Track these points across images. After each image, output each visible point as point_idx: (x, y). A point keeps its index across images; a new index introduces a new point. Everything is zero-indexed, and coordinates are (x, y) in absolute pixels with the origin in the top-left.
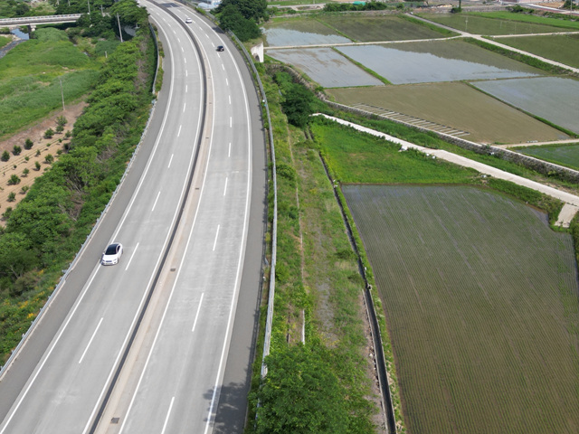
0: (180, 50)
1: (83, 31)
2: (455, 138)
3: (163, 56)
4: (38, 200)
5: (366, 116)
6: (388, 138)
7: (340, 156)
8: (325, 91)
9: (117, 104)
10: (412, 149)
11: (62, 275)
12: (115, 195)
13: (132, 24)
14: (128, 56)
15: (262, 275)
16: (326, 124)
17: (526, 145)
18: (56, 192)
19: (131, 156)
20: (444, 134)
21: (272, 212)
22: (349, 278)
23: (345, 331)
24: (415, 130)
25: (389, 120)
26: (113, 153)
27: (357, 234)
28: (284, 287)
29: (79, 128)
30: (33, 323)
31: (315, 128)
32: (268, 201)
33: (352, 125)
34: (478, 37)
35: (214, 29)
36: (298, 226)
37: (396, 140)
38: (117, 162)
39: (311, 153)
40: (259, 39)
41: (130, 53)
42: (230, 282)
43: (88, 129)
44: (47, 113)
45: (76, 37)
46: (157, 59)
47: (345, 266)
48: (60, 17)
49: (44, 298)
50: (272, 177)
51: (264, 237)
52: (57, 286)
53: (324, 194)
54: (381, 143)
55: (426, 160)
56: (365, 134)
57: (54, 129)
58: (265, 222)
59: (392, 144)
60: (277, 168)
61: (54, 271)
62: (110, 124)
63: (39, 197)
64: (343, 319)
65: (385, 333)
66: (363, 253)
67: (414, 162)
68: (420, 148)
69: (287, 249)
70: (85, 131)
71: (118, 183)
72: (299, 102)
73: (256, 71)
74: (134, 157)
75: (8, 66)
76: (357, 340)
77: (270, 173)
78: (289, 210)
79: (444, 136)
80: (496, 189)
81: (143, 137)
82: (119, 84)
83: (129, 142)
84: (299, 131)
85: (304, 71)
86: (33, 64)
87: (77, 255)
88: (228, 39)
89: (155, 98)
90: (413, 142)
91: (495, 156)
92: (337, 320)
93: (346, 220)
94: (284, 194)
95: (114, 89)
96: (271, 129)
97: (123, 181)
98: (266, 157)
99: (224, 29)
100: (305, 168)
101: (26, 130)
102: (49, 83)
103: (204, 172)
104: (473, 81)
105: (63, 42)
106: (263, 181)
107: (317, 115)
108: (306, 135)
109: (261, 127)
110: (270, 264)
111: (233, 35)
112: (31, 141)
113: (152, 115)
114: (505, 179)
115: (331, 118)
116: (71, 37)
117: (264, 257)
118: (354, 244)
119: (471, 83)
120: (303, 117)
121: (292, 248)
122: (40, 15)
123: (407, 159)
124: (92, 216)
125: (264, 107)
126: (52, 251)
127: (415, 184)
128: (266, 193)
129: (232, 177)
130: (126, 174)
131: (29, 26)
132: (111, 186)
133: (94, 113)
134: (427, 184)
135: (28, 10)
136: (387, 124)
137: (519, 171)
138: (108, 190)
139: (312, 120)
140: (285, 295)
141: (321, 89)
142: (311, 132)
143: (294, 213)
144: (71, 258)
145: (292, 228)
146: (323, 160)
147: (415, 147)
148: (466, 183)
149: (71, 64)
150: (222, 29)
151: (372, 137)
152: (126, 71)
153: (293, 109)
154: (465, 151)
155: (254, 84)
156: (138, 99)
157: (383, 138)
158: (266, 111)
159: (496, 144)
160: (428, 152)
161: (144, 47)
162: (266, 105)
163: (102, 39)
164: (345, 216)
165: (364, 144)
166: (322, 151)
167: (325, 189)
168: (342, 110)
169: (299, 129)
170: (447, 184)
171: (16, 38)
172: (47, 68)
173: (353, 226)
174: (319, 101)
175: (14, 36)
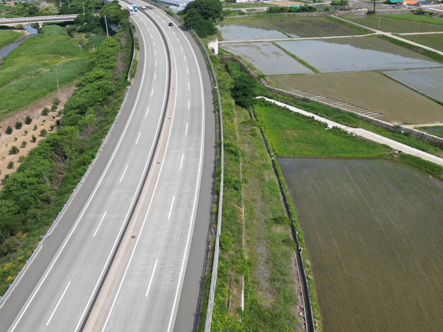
0: (152, 45)
1: (78, 28)
2: (371, 118)
3: (138, 49)
4: (27, 172)
5: (299, 99)
6: (317, 118)
7: (277, 133)
8: (266, 78)
9: (99, 89)
10: (336, 128)
11: (40, 240)
12: (90, 167)
13: (116, 22)
14: (110, 49)
15: (208, 243)
16: (266, 105)
17: (430, 125)
18: (42, 164)
19: (106, 134)
20: (362, 115)
21: (219, 186)
22: (283, 241)
23: (279, 290)
24: (339, 111)
25: (317, 103)
26: (92, 130)
27: (290, 202)
28: (227, 254)
29: (69, 108)
30: (11, 286)
31: (257, 109)
32: (216, 175)
33: (288, 106)
34: (389, 34)
35: (179, 27)
36: (241, 197)
37: (323, 120)
38: (95, 138)
39: (253, 130)
40: (215, 36)
41: (112, 46)
42: (181, 249)
43: (75, 109)
44: (45, 94)
45: (73, 33)
46: (133, 51)
47: (279, 230)
48: (62, 17)
49: (23, 262)
50: (220, 154)
51: (212, 208)
52: (35, 251)
53: (264, 165)
54: (311, 122)
55: (347, 137)
56: (297, 114)
57: (49, 107)
58: (213, 194)
59: (319, 123)
60: (224, 146)
61: (34, 236)
62: (92, 106)
63: (28, 168)
64: (277, 279)
65: (313, 292)
66: (295, 218)
67: (338, 138)
68: (343, 127)
69: (231, 218)
70: (72, 111)
71: (93, 157)
72: (245, 87)
73: (211, 62)
74: (109, 134)
75: (19, 55)
76: (289, 300)
77: (218, 150)
78: (233, 182)
79: (363, 117)
80: (406, 163)
81: (117, 117)
82: (101, 72)
83: (106, 121)
84: (245, 111)
85: (249, 61)
86: (38, 54)
87: (54, 222)
88: (190, 36)
89: (129, 84)
90: (337, 122)
91: (405, 134)
92: (272, 280)
93: (281, 188)
94: (229, 169)
95: (98, 76)
96: (221, 112)
97: (98, 155)
98: (216, 135)
99: (187, 28)
100: (248, 143)
101: (26, 109)
102: (49, 70)
103: (164, 148)
104: (385, 70)
105: (62, 37)
106: (212, 157)
107: (259, 97)
108: (250, 114)
109: (213, 109)
110: (216, 234)
111: (194, 33)
112: (31, 117)
113: (126, 99)
114: (414, 154)
115: (270, 100)
116: (70, 33)
117: (210, 226)
118: (288, 210)
119: (384, 72)
120: (248, 100)
121: (235, 217)
122: (47, 15)
123: (332, 136)
124: (69, 186)
125: (216, 93)
126: (35, 217)
127: (338, 158)
128: (215, 168)
129: (187, 153)
130: (101, 149)
131: (37, 24)
132: (87, 160)
133: (80, 96)
134: (349, 158)
135: (37, 11)
136: (316, 106)
137: (424, 147)
138: (85, 163)
139: (255, 102)
140: (227, 263)
141: (263, 76)
142: (254, 112)
143: (237, 185)
144: (49, 225)
145: (235, 199)
146: (263, 135)
147: (339, 126)
148: (381, 157)
149: (67, 54)
150: (186, 27)
151: (304, 117)
152: (108, 62)
153: (240, 93)
154: (380, 129)
155: (209, 73)
156: (116, 85)
157: (313, 117)
158: (217, 96)
159: (406, 124)
160: (350, 130)
161: (124, 42)
162: (218, 91)
163: (93, 35)
164: (280, 184)
165: (297, 122)
166: (263, 128)
167: (264, 161)
168: (279, 93)
169: (244, 109)
170: (365, 158)
171: (27, 33)
172: (48, 57)
173: (288, 194)
174: (261, 87)
175: (26, 31)
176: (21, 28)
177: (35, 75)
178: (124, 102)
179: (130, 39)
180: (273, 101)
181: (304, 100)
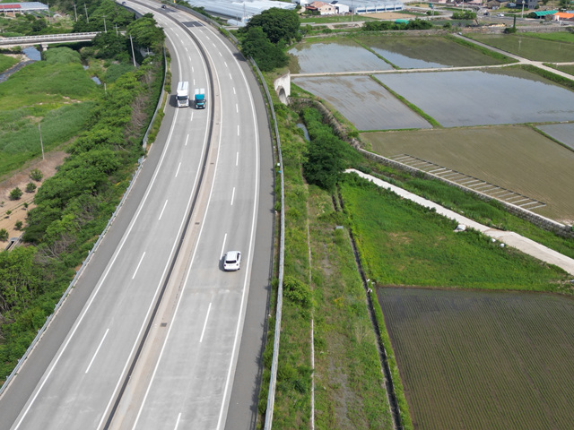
2: (526, 211)
3: (169, 91)
5: (411, 173)
6: (440, 210)
7: (377, 237)
8: (360, 135)
10: (472, 230)
16: (359, 185)
20: (512, 205)
24: (473, 195)
25: (439, 181)
31: (345, 188)
33: (394, 188)
35: (235, 55)
37: (450, 214)
39: (338, 233)
40: (286, 68)
45: (89, 58)
48: (76, 36)
54: (430, 217)
55: (491, 248)
56: (408, 202)
58: (254, 409)
59: (444, 219)
60: (284, 288)
62: (77, 196)
67: (476, 250)
68: (483, 229)
78: (295, 376)
79: (513, 208)
84: (326, 196)
86: (30, 93)
88: (249, 69)
89: (144, 154)
90: (473, 218)
94: (290, 341)
95: (98, 138)
96: (283, 212)
99: (246, 56)
100: (329, 258)
104: (540, 124)
105: (73, 65)
107: (348, 171)
108: (334, 200)
111: (255, 65)
113: (134, 182)
115: (366, 176)
118: (396, 411)
119: (538, 127)
120: (331, 177)
123: (467, 246)
125: (278, 174)
127: (479, 290)
129: (218, 302)
130: (70, 290)
131: (40, 45)
134: (497, 291)
136: (437, 187)
139: (343, 179)
141: (355, 135)
142: (340, 198)
143: (303, 380)
145: (298, 417)
146: (354, 242)
147: (476, 226)
148: (550, 290)
149: (74, 93)
150: (243, 56)
151: (419, 207)
153: (318, 166)
154: (542, 232)
155: (271, 136)
156: (123, 155)
157: (433, 210)
158: (280, 181)
160: (495, 235)
162: (281, 171)
163: (116, 62)
165: (409, 217)
166: (353, 227)
167: (355, 297)
168: (380, 162)
169: (325, 192)
170: (524, 291)
171: (25, 58)
172: (45, 98)
173: (395, 371)
174: (352, 151)
175: (24, 56)
176: (18, 51)
177: (17, 129)
178: (129, 190)
179: (161, 73)
180: (369, 177)
181: (419, 175)
